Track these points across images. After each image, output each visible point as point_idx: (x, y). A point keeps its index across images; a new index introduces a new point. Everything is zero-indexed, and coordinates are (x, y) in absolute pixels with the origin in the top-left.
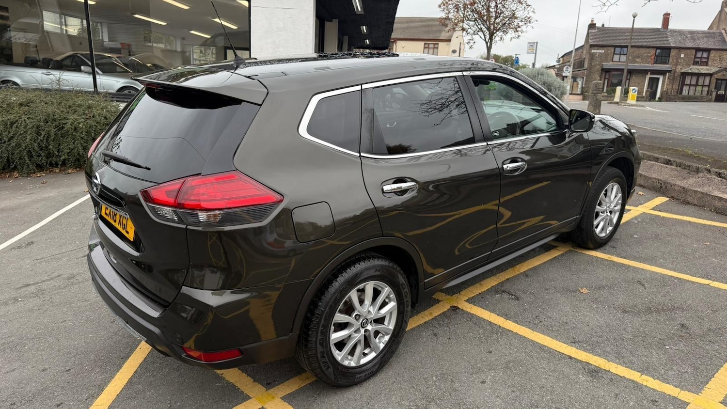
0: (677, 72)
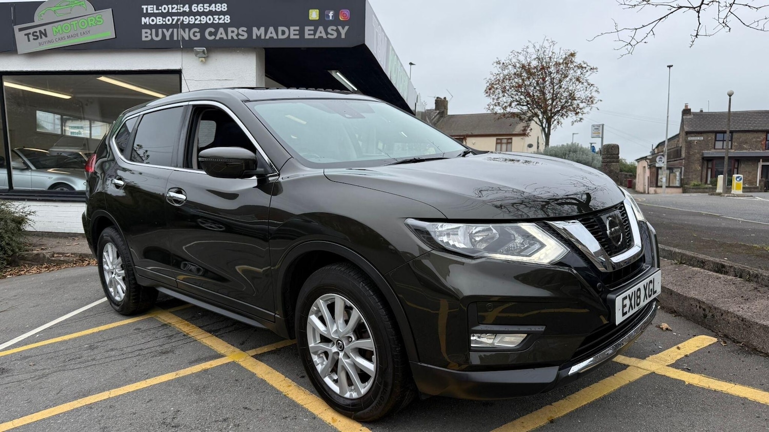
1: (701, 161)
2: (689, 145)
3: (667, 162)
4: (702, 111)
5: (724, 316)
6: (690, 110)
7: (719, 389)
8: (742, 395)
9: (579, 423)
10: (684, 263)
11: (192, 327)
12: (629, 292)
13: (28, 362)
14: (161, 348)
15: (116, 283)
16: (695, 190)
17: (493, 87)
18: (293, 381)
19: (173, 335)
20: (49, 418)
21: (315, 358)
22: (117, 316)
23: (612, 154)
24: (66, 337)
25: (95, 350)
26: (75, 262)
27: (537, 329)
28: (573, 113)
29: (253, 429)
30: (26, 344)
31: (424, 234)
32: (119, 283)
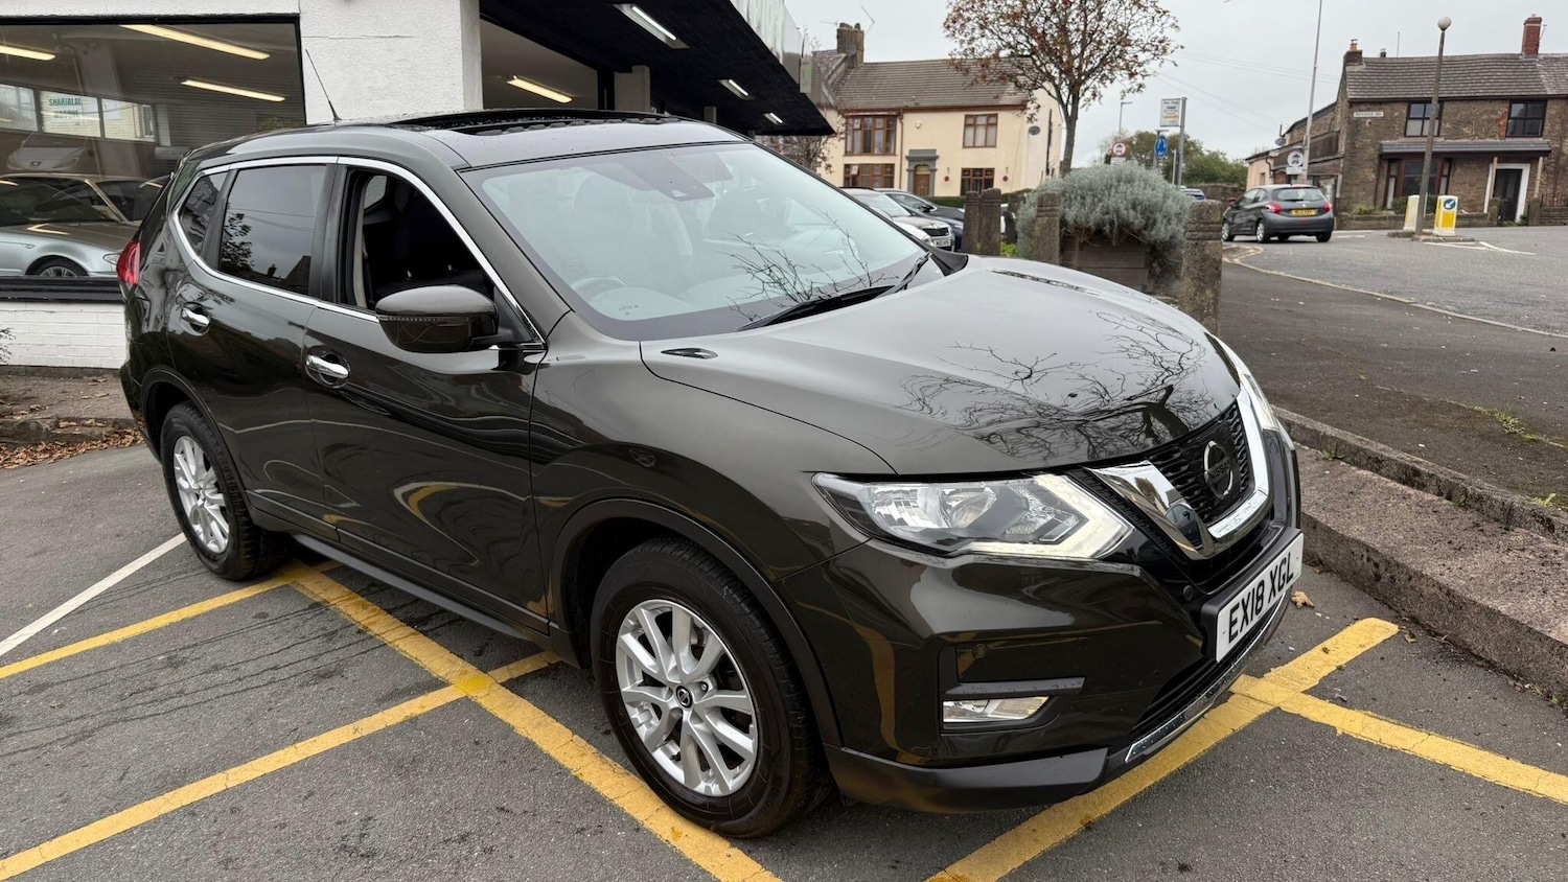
0: (1563, 154)
1: (1376, 161)
2: (1355, 126)
3: (1309, 164)
4: (1383, 55)
5: (1413, 582)
6: (1360, 53)
7: (1399, 745)
8: (1441, 758)
9: (1139, 829)
10: (1341, 459)
11: (373, 610)
12: (1243, 594)
13: (47, 700)
14: (316, 665)
15: (208, 518)
16: (1360, 222)
17: (961, 15)
18: (588, 742)
19: (334, 633)
20: (112, 840)
21: (635, 715)
22: (215, 583)
23: (1208, 223)
24: (117, 636)
25: (181, 668)
26: (105, 439)
27: (1069, 686)
28: (1125, 73)
29: (521, 858)
30: (35, 653)
31: (850, 507)
32: (213, 519)
